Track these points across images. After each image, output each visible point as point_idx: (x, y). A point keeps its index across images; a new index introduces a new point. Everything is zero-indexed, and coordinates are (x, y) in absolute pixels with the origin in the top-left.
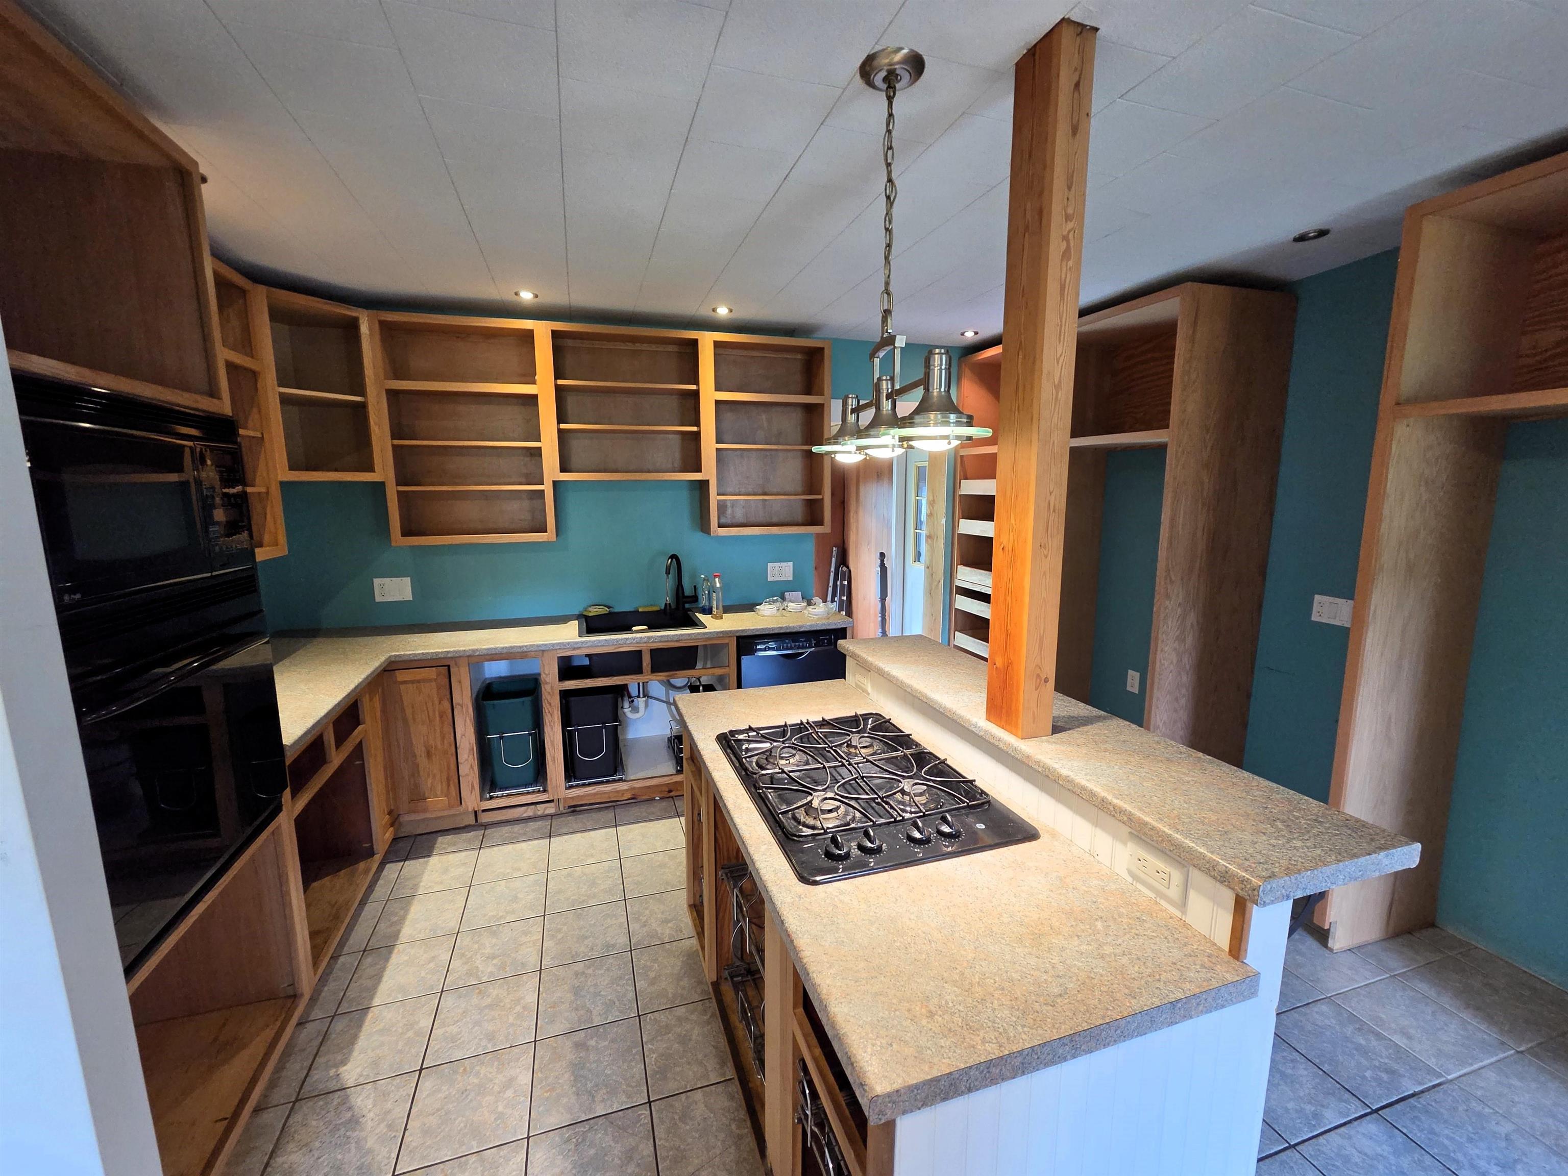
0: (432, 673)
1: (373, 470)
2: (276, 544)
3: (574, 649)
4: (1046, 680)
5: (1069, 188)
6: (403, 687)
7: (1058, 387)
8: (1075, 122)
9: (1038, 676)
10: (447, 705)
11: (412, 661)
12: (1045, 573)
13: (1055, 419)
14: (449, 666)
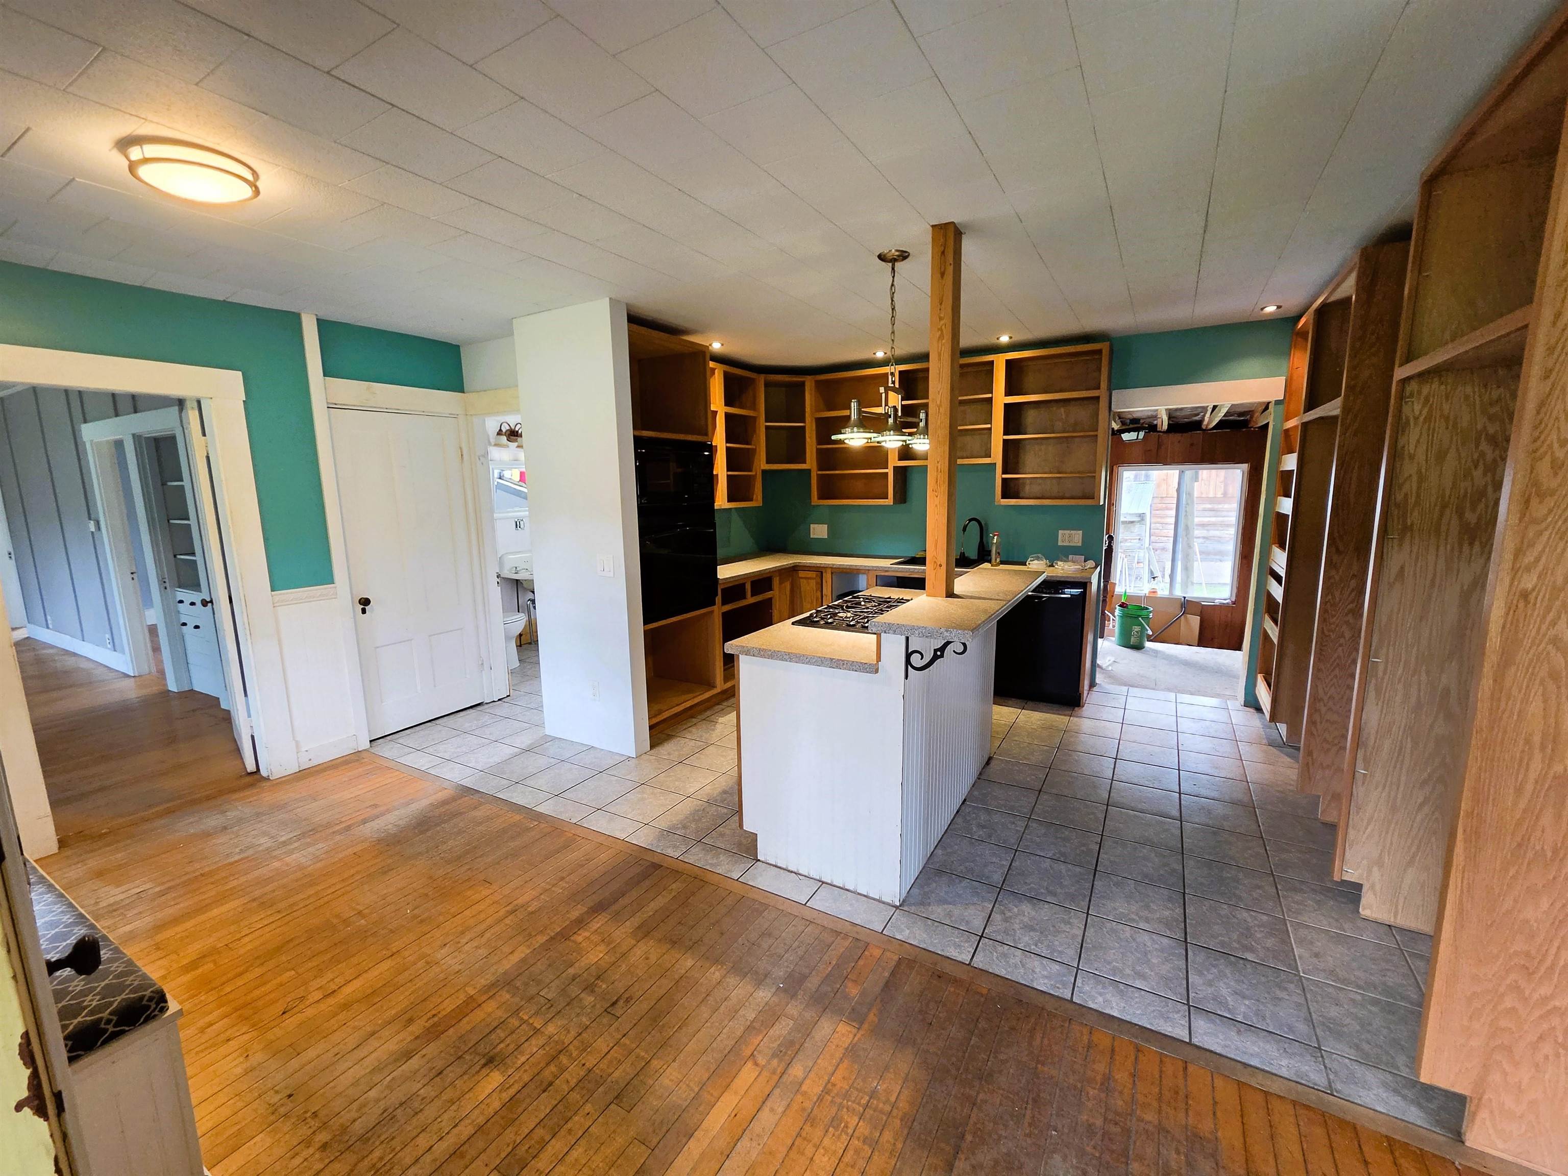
0: (813, 574)
1: (805, 462)
2: (757, 500)
3: (886, 571)
4: (941, 566)
5: (941, 304)
6: (801, 580)
7: (939, 406)
8: (942, 270)
9: (935, 562)
10: (819, 594)
11: (805, 566)
12: (936, 506)
13: (939, 422)
14: (822, 572)
